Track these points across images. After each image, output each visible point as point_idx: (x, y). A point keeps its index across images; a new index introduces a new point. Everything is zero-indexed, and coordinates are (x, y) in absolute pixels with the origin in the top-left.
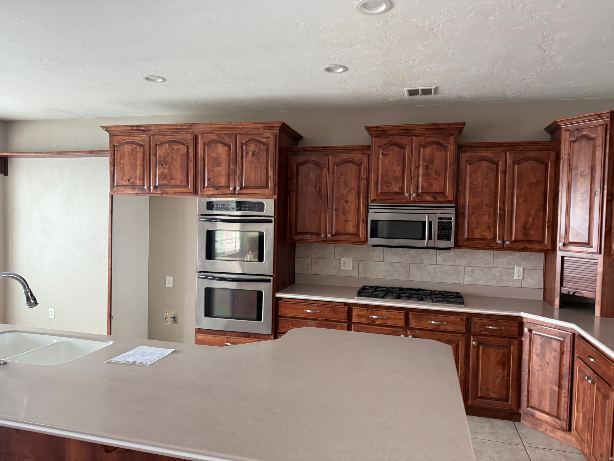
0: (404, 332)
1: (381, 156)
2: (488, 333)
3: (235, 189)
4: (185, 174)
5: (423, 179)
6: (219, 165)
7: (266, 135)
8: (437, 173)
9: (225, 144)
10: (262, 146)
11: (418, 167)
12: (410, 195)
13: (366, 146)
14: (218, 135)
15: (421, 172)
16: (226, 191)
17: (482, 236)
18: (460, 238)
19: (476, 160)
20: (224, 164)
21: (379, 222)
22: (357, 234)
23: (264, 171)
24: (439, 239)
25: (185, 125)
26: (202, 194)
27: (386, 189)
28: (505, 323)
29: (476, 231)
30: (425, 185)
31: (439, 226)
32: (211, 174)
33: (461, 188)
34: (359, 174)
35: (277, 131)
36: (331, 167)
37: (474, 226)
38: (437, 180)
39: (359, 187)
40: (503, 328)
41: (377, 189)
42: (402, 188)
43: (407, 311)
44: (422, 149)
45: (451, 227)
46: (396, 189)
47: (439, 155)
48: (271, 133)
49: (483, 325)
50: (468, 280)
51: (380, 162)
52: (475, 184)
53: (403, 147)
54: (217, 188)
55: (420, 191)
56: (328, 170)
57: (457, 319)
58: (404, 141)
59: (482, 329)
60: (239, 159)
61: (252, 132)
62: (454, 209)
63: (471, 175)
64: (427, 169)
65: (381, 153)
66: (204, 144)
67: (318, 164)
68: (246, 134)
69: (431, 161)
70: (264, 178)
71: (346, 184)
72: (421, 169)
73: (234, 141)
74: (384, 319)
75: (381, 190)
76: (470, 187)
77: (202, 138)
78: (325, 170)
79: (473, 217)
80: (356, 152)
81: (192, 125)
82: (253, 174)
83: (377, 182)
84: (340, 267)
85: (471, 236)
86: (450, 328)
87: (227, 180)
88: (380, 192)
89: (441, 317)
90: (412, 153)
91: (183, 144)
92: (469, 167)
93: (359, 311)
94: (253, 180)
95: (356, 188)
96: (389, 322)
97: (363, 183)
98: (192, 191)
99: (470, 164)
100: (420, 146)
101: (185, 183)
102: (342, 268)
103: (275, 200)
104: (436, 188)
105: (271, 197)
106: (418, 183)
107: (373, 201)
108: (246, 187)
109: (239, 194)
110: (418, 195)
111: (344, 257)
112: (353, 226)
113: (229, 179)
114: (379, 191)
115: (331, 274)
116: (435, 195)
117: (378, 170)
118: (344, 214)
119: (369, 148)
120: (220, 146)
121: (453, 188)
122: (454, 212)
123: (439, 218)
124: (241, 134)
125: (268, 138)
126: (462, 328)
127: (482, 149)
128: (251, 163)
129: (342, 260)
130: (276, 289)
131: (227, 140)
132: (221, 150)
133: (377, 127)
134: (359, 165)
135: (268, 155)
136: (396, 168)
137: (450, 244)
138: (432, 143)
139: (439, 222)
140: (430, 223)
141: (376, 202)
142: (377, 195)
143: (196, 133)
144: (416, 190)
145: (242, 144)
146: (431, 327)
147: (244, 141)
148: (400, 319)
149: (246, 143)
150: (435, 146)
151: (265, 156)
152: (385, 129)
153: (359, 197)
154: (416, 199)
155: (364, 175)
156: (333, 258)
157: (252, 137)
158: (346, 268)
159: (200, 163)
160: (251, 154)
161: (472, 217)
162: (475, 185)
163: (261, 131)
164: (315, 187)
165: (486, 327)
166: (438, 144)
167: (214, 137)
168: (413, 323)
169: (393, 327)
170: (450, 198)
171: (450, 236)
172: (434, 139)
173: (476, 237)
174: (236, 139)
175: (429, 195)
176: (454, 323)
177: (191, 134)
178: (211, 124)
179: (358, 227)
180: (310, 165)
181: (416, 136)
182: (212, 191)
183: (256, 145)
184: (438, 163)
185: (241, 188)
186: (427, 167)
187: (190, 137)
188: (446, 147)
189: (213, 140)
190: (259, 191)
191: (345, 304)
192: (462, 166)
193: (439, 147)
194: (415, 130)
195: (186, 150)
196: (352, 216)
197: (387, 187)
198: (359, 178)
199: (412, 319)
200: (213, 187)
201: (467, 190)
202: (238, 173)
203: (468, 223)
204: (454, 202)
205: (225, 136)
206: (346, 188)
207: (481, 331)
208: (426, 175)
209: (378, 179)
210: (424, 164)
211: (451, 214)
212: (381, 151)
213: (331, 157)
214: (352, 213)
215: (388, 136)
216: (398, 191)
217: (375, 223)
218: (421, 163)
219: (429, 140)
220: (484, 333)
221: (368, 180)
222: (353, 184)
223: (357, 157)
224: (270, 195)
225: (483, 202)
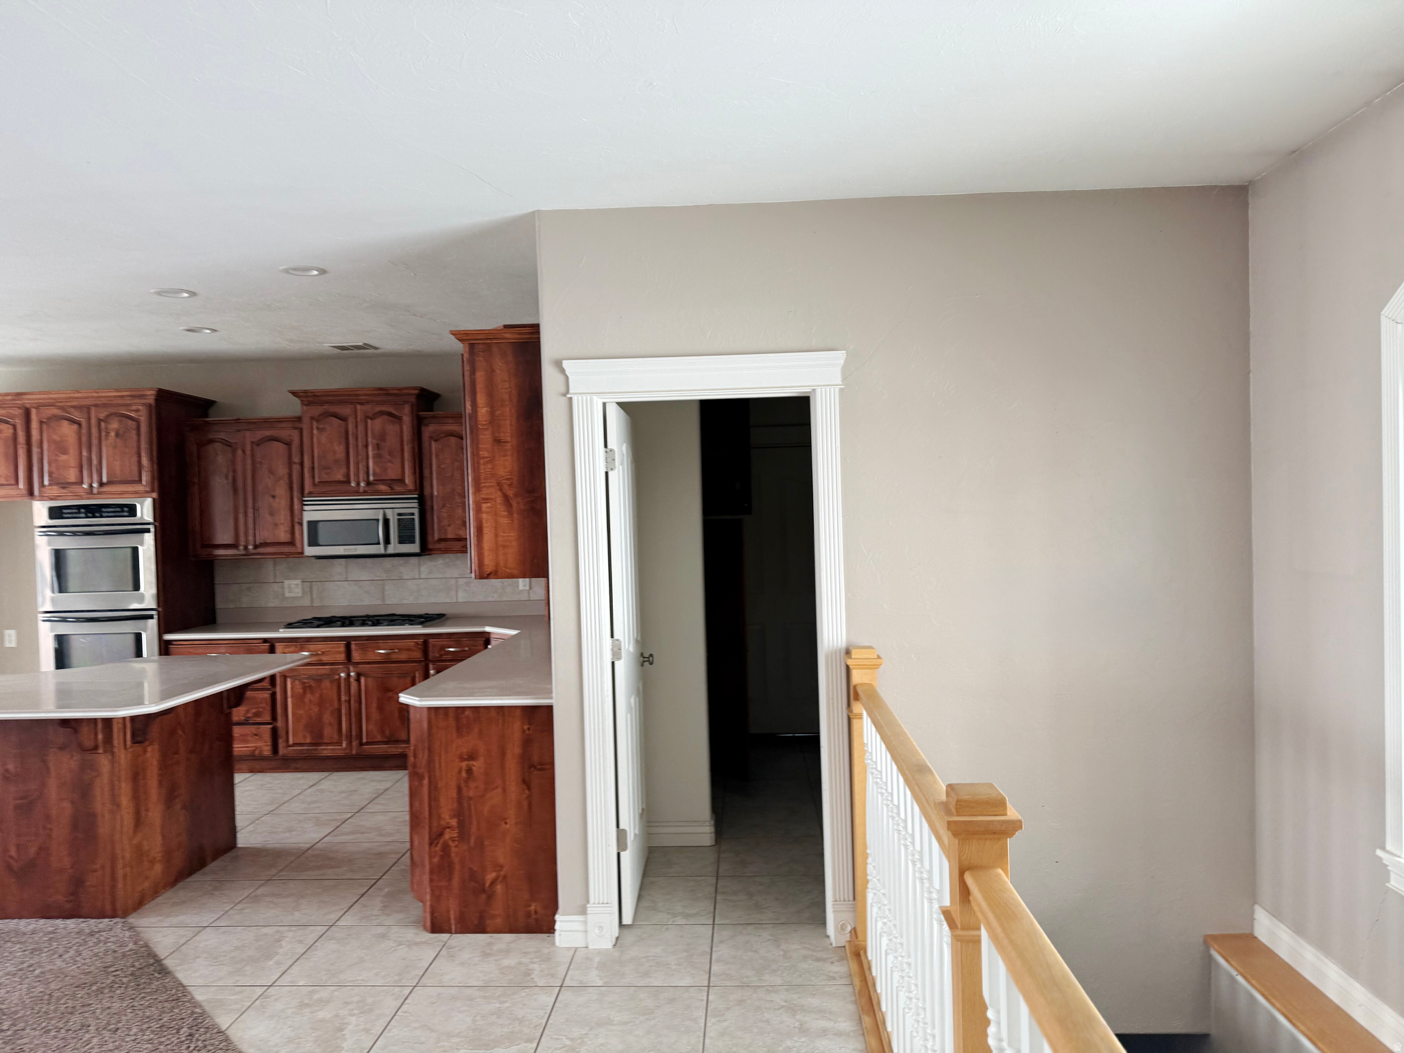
0: (346, 669)
1: (315, 432)
2: (449, 657)
3: (91, 486)
4: (12, 468)
5: (375, 463)
6: (65, 452)
7: (134, 408)
8: (390, 454)
9: (73, 421)
10: (130, 422)
11: (366, 446)
12: (358, 484)
13: (296, 418)
14: (62, 408)
15: (371, 453)
16: (76, 489)
17: (457, 535)
18: (430, 539)
19: (442, 435)
20: (73, 451)
21: (320, 525)
22: (292, 543)
23: (135, 459)
24: (401, 542)
25: (7, 394)
26: (42, 498)
27: (326, 478)
28: (468, 642)
29: (449, 529)
30: (378, 470)
31: (399, 525)
32: (53, 465)
33: (426, 472)
34: (290, 456)
35: (151, 400)
36: (248, 448)
37: (446, 522)
38: (391, 462)
39: (290, 476)
40: (467, 649)
41: (313, 477)
42: (348, 475)
43: (348, 641)
44: (369, 421)
45: (414, 524)
46: (339, 476)
47: (392, 429)
48: (144, 404)
49: (443, 648)
50: (462, 597)
51: (315, 440)
52: (442, 466)
53: (344, 419)
54: (64, 485)
55: (371, 478)
56: (244, 451)
57: (411, 643)
58: (345, 410)
59: (443, 652)
60: (95, 441)
61: (115, 402)
62: (416, 501)
63: (437, 456)
64: (378, 448)
65: (315, 427)
66: (41, 423)
67: (227, 444)
68: (105, 406)
69: (382, 437)
70: (135, 468)
71: (271, 472)
72: (370, 448)
73: (86, 416)
74: (318, 654)
75: (319, 478)
76: (438, 473)
77: (38, 414)
78: (240, 452)
79: (444, 510)
80: (283, 425)
81: (19, 394)
82: (117, 464)
83: (313, 468)
84: (283, 594)
85: (443, 537)
86: (403, 656)
87: (78, 473)
88: (319, 482)
89: (391, 643)
90: (356, 426)
91: (7, 422)
92: (434, 444)
93: (286, 648)
94: (118, 472)
95: (286, 477)
96: (325, 659)
97: (296, 468)
98: (25, 492)
99: (436, 441)
100: (367, 417)
101: (13, 482)
102: (287, 595)
103: (154, 500)
104: (393, 473)
105: (147, 495)
106: (368, 468)
107: (310, 494)
108: (110, 483)
109: (99, 493)
110: (368, 483)
111: (288, 578)
112: (286, 531)
113: (81, 472)
114: (317, 480)
115: (271, 605)
116: (391, 483)
117: (313, 451)
118: (272, 514)
119: (299, 419)
120: (65, 423)
121: (415, 473)
122: (416, 505)
123: (399, 514)
124: (96, 406)
125: (137, 411)
126: (418, 655)
127: (450, 421)
128: (115, 447)
129: (287, 582)
130: (164, 628)
131: (76, 415)
132: (67, 430)
133: (305, 392)
134: (288, 444)
135: (139, 435)
136: (336, 448)
137: (415, 548)
138: (382, 413)
139: (399, 520)
140: (386, 522)
141: (313, 495)
142: (314, 485)
143: (28, 406)
144: (365, 476)
145: (100, 421)
146: (378, 659)
147: (102, 416)
148: (339, 652)
149: (106, 420)
150: (386, 417)
151: (135, 437)
152: (317, 394)
153: (291, 489)
154: (366, 489)
155: (296, 459)
156: (273, 581)
157: (113, 410)
158: (292, 595)
159: (35, 450)
160: (113, 434)
161: (442, 510)
162: (444, 468)
163: (128, 402)
164: (227, 477)
165: (447, 649)
166: (390, 414)
167: (55, 411)
168: (356, 656)
169: (332, 664)
170: (411, 487)
171: (414, 537)
172: (384, 408)
173: (450, 536)
174: (89, 413)
175: (384, 484)
176: (409, 650)
177: (19, 408)
178: (49, 393)
179: (293, 533)
180: (217, 446)
181: (361, 404)
182: (55, 491)
183: (120, 422)
184: (392, 441)
185: (101, 484)
186: (378, 445)
187: (17, 412)
188: (399, 419)
189: (55, 416)
190: (130, 488)
191: (265, 640)
192: (425, 445)
193: (391, 418)
194: (357, 395)
195: (11, 431)
196: (283, 517)
197: (327, 473)
198: (290, 463)
199: (356, 650)
200: (58, 484)
201: (434, 476)
202: (95, 462)
203: (438, 518)
204: (417, 492)
205: (72, 410)
206: (271, 476)
207: (441, 655)
208: (378, 457)
209: (313, 462)
210: (375, 441)
211: (412, 508)
212: (315, 424)
213: (248, 434)
214: (282, 513)
215: (322, 403)
216: (342, 480)
217: (313, 525)
218: (370, 440)
219: (378, 409)
220: (445, 657)
221: (302, 464)
222: (282, 470)
223: (284, 433)
224: (147, 492)
225: (453, 490)
